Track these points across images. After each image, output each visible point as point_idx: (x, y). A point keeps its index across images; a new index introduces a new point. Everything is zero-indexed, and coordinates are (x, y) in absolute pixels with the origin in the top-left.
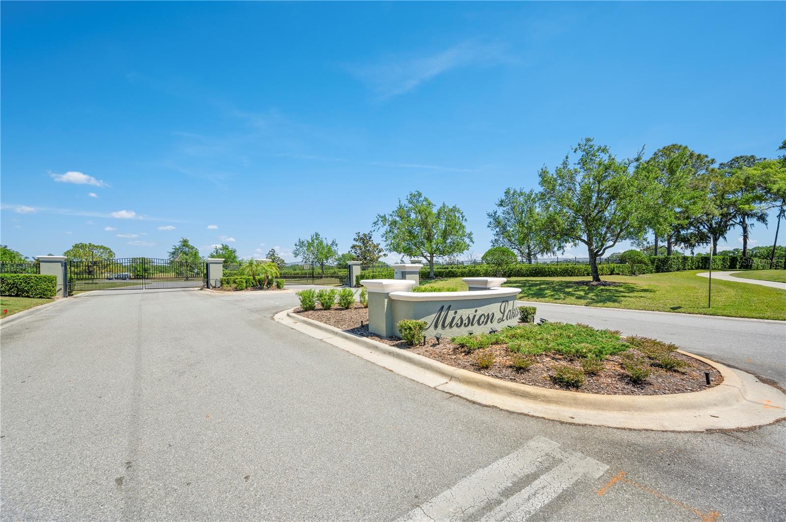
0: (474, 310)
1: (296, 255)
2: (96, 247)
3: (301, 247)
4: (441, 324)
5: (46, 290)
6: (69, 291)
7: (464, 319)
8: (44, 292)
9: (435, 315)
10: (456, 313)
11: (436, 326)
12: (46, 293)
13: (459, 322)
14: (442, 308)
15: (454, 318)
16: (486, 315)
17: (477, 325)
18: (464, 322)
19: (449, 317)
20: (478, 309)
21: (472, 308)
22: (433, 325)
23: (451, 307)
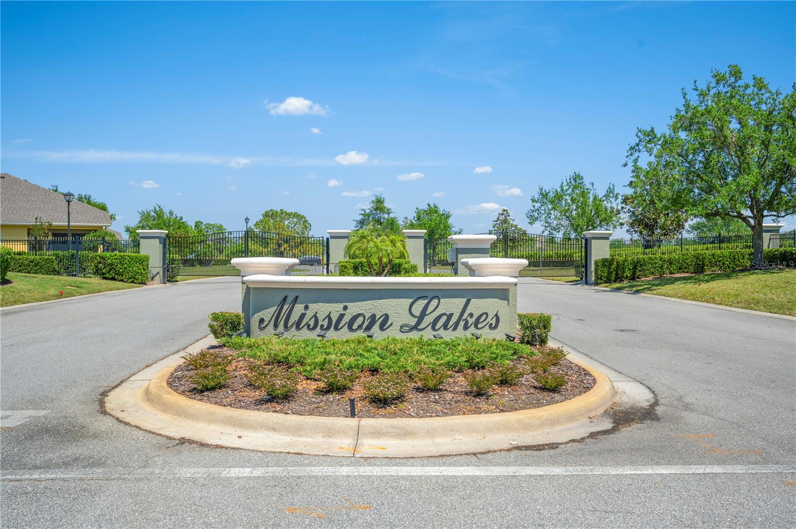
0: (341, 306)
1: (533, 220)
2: (289, 214)
3: (543, 204)
4: (282, 323)
5: (137, 273)
6: (170, 276)
7: (320, 318)
8: (136, 275)
9: (273, 309)
10: (306, 308)
11: (276, 326)
12: (137, 277)
13: (312, 323)
14: (285, 299)
15: (303, 316)
16: (368, 315)
17: (347, 330)
18: (320, 323)
19: (296, 313)
20: (349, 305)
21: (337, 302)
22: (272, 322)
23: (299, 299)
